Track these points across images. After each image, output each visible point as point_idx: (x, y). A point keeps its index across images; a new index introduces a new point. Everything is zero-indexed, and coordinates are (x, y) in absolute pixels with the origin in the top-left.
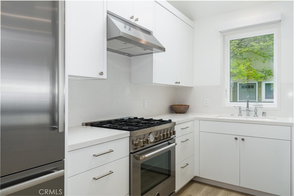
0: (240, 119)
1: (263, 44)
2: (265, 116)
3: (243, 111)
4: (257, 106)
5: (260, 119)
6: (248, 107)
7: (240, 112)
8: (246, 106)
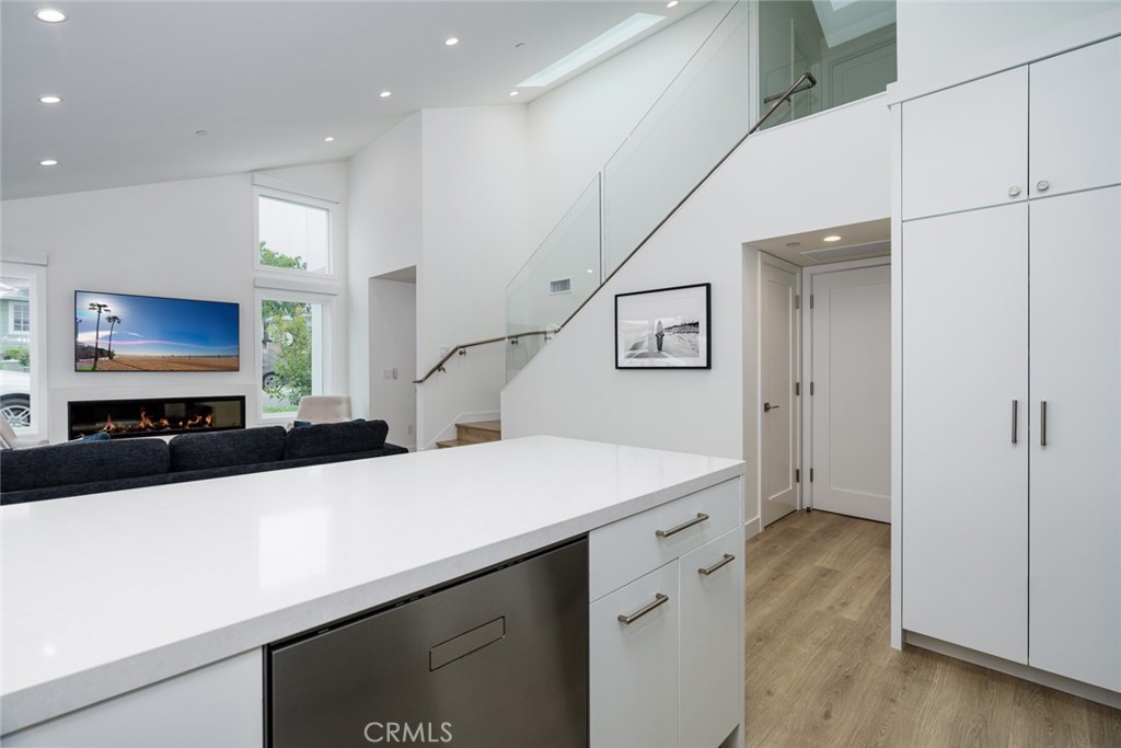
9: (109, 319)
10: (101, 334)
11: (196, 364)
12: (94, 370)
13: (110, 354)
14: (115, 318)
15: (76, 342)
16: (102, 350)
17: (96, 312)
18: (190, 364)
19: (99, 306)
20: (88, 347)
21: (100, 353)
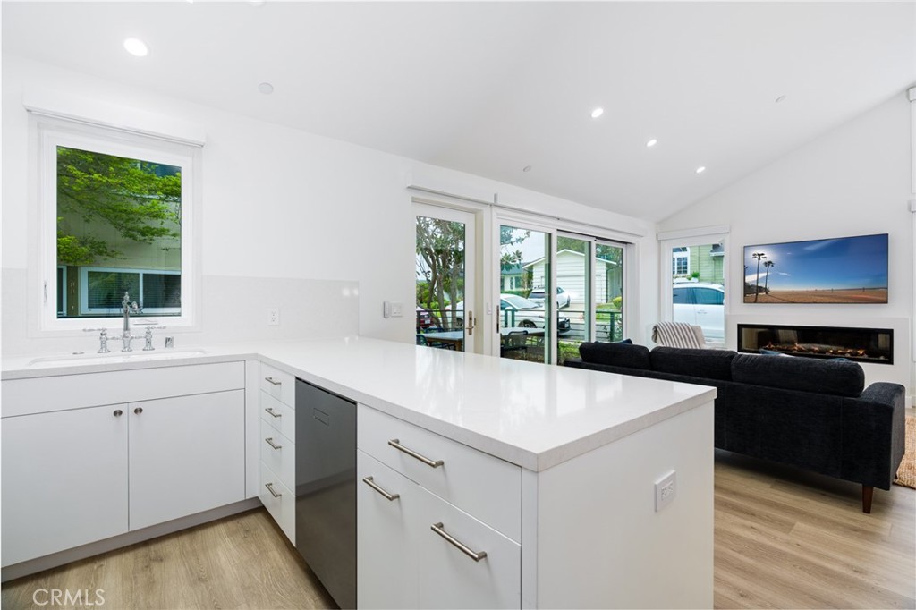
0: (104, 363)
1: (100, 179)
2: (172, 346)
3: (113, 338)
4: (151, 326)
5: (160, 354)
6: (126, 328)
7: (104, 343)
8: (122, 326)
9: (766, 264)
10: (761, 275)
11: (840, 298)
12: (755, 302)
13: (766, 290)
14: (770, 262)
15: (745, 283)
16: (761, 287)
17: (757, 259)
18: (831, 296)
19: (759, 255)
20: (752, 286)
21: (760, 289)
